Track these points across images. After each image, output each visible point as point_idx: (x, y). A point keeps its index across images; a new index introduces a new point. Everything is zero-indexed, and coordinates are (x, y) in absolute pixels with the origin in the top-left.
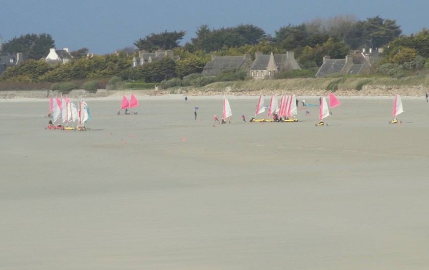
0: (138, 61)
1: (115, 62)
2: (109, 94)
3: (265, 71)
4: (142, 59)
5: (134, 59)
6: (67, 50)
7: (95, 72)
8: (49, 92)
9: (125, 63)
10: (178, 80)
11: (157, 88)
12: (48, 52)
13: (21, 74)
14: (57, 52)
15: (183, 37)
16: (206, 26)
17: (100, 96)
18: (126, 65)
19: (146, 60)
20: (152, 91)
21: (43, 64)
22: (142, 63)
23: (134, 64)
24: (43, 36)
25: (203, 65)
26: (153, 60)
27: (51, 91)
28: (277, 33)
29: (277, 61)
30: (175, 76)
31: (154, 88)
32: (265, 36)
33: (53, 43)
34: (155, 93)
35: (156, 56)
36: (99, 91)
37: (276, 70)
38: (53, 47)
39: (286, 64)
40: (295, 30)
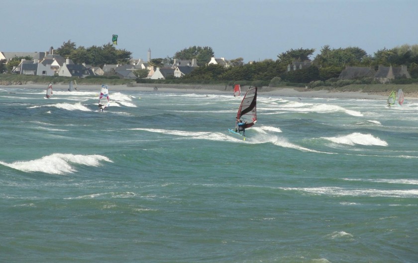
0: (292, 68)
1: (274, 67)
2: (271, 90)
3: (385, 79)
4: (295, 66)
5: (289, 66)
6: (223, 59)
7: (258, 74)
8: (226, 86)
9: (281, 69)
10: (322, 82)
11: (306, 87)
12: (210, 60)
13: (204, 73)
14: (216, 60)
15: (313, 53)
16: (328, 46)
17: (264, 91)
18: (282, 70)
19: (298, 67)
20: (303, 89)
21: (220, 67)
22: (295, 69)
23: (289, 69)
24: (206, 48)
25: (339, 73)
26: (303, 67)
27: (228, 86)
28: (376, 54)
29: (395, 71)
30: (319, 79)
31: (305, 87)
32: (367, 56)
33: (213, 53)
34: (306, 90)
35: (305, 64)
36: (264, 87)
37: (394, 78)
38: (213, 56)
39: (402, 74)
40: (389, 53)
